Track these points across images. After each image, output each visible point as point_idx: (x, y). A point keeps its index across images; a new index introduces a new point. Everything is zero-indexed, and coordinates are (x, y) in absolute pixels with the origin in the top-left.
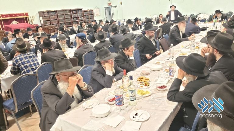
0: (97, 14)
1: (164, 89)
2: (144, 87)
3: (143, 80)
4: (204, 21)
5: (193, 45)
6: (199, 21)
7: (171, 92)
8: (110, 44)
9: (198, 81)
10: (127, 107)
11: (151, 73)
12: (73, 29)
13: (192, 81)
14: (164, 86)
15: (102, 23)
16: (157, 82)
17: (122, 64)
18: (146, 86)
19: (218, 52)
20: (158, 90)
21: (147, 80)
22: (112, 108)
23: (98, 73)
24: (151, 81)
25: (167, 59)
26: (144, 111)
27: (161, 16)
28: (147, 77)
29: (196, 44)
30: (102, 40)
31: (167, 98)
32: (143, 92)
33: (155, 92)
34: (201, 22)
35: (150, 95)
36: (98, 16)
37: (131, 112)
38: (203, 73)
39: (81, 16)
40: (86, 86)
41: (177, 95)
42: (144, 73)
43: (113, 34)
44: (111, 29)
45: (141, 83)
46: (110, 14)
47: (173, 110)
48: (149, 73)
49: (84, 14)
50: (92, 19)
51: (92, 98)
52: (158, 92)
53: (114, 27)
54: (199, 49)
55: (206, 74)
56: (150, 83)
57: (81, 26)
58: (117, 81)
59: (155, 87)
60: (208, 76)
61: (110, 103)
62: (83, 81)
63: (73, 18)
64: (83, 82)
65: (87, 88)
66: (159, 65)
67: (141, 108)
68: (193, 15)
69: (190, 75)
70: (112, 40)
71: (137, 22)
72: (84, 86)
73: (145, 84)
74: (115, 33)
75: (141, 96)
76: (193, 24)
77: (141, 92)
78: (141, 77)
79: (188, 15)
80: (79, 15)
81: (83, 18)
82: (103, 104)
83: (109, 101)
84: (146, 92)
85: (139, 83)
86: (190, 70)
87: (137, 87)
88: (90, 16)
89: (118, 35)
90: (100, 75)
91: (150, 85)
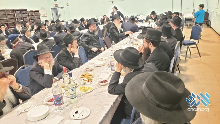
0: (43, 15)
1: (106, 83)
2: (87, 83)
3: (86, 76)
4: (141, 21)
5: (132, 42)
6: (138, 21)
7: (111, 86)
8: (54, 43)
9: (134, 72)
10: (67, 105)
11: (95, 69)
12: (16, 29)
13: (129, 74)
14: (105, 80)
15: (48, 23)
16: (100, 77)
17: (64, 62)
18: (89, 82)
19: (153, 45)
20: (100, 85)
21: (90, 76)
22: (51, 109)
23: (37, 73)
24: (93, 77)
25: (110, 55)
26: (84, 108)
27: (105, 17)
28: (90, 73)
29: (134, 41)
30: (45, 39)
31: (108, 92)
32: (86, 89)
33: (97, 87)
34: (139, 22)
35: (92, 91)
36: (44, 16)
37: (71, 111)
38: (138, 65)
39: (26, 17)
40: (21, 88)
41: (116, 88)
42: (88, 69)
43: (58, 32)
44: (55, 28)
45: (84, 79)
46: (57, 15)
47: (113, 103)
48: (93, 69)
49: (29, 15)
50: (38, 20)
51: (30, 100)
52: (100, 87)
53: (58, 26)
54: (137, 45)
55: (141, 66)
56: (93, 78)
57: (25, 26)
58: (59, 80)
59: (97, 82)
60: (143, 67)
61: (49, 103)
62: (17, 82)
63: (17, 18)
64: (17, 84)
65: (22, 90)
66: (102, 61)
67: (82, 105)
68: (133, 16)
69: (127, 68)
70: (56, 38)
71: (83, 22)
72: (19, 88)
73: (87, 80)
74: (60, 32)
75: (83, 93)
76: (132, 24)
77: (83, 88)
78: (84, 73)
79: (129, 17)
80: (23, 15)
81: (28, 18)
82: (41, 105)
83: (48, 102)
84: (88, 88)
85: (82, 80)
86: (127, 63)
87: (80, 84)
88: (36, 17)
89: (63, 34)
90: (39, 75)
91: (93, 81)
